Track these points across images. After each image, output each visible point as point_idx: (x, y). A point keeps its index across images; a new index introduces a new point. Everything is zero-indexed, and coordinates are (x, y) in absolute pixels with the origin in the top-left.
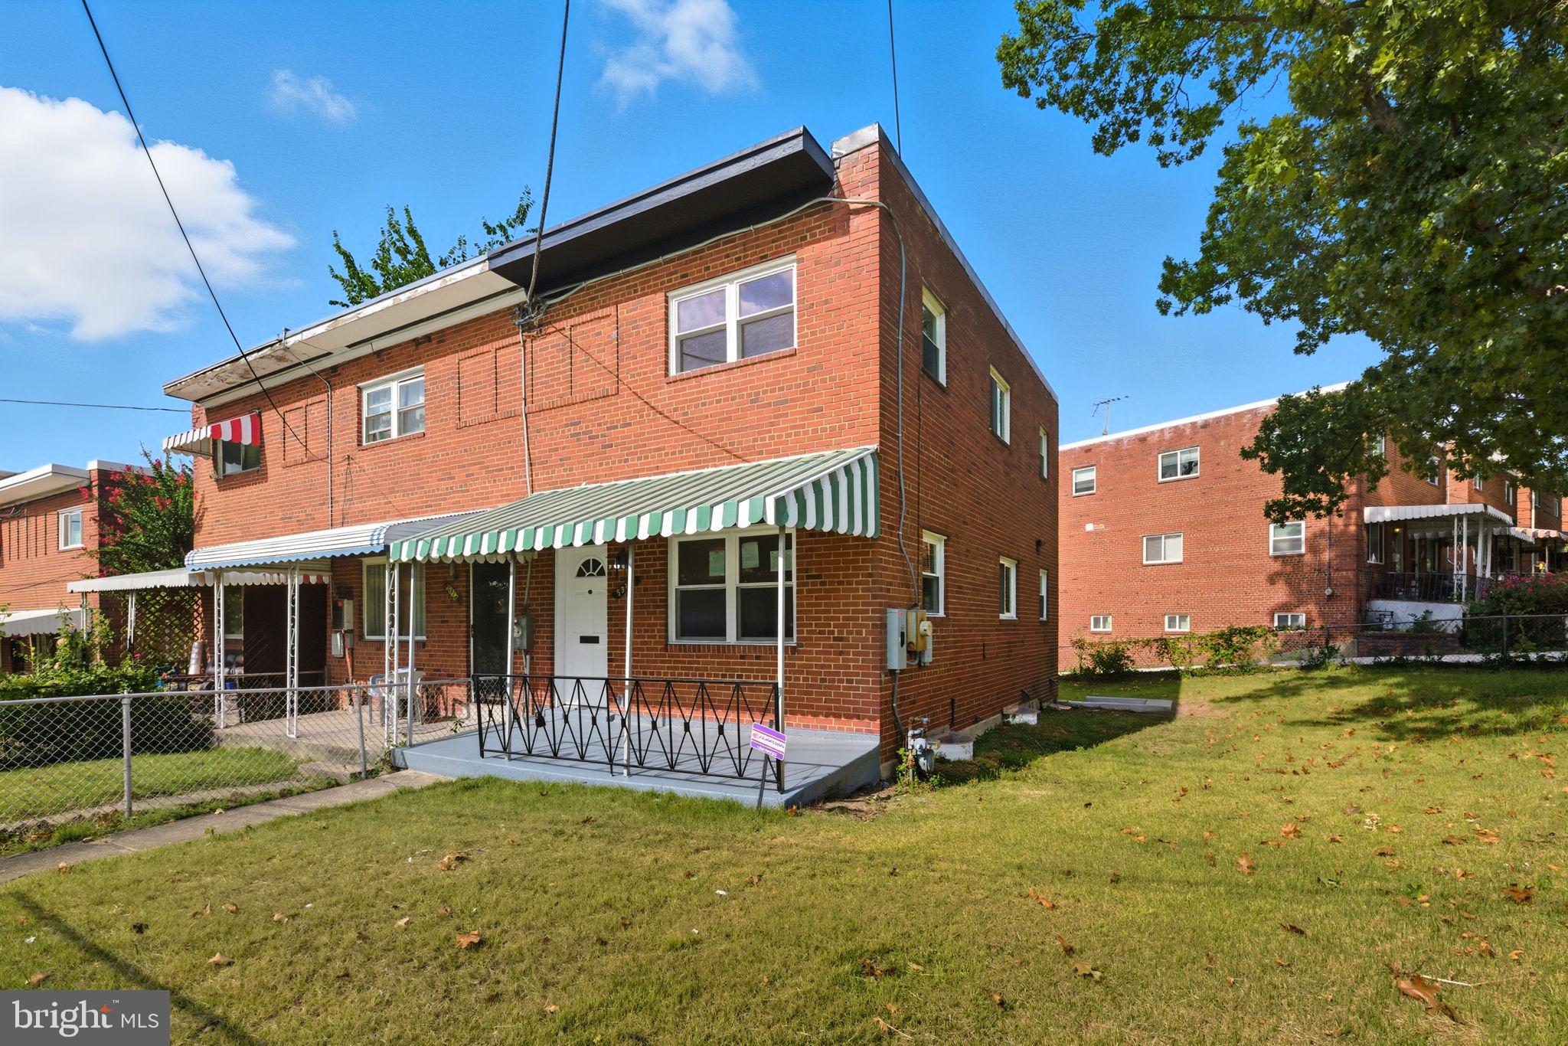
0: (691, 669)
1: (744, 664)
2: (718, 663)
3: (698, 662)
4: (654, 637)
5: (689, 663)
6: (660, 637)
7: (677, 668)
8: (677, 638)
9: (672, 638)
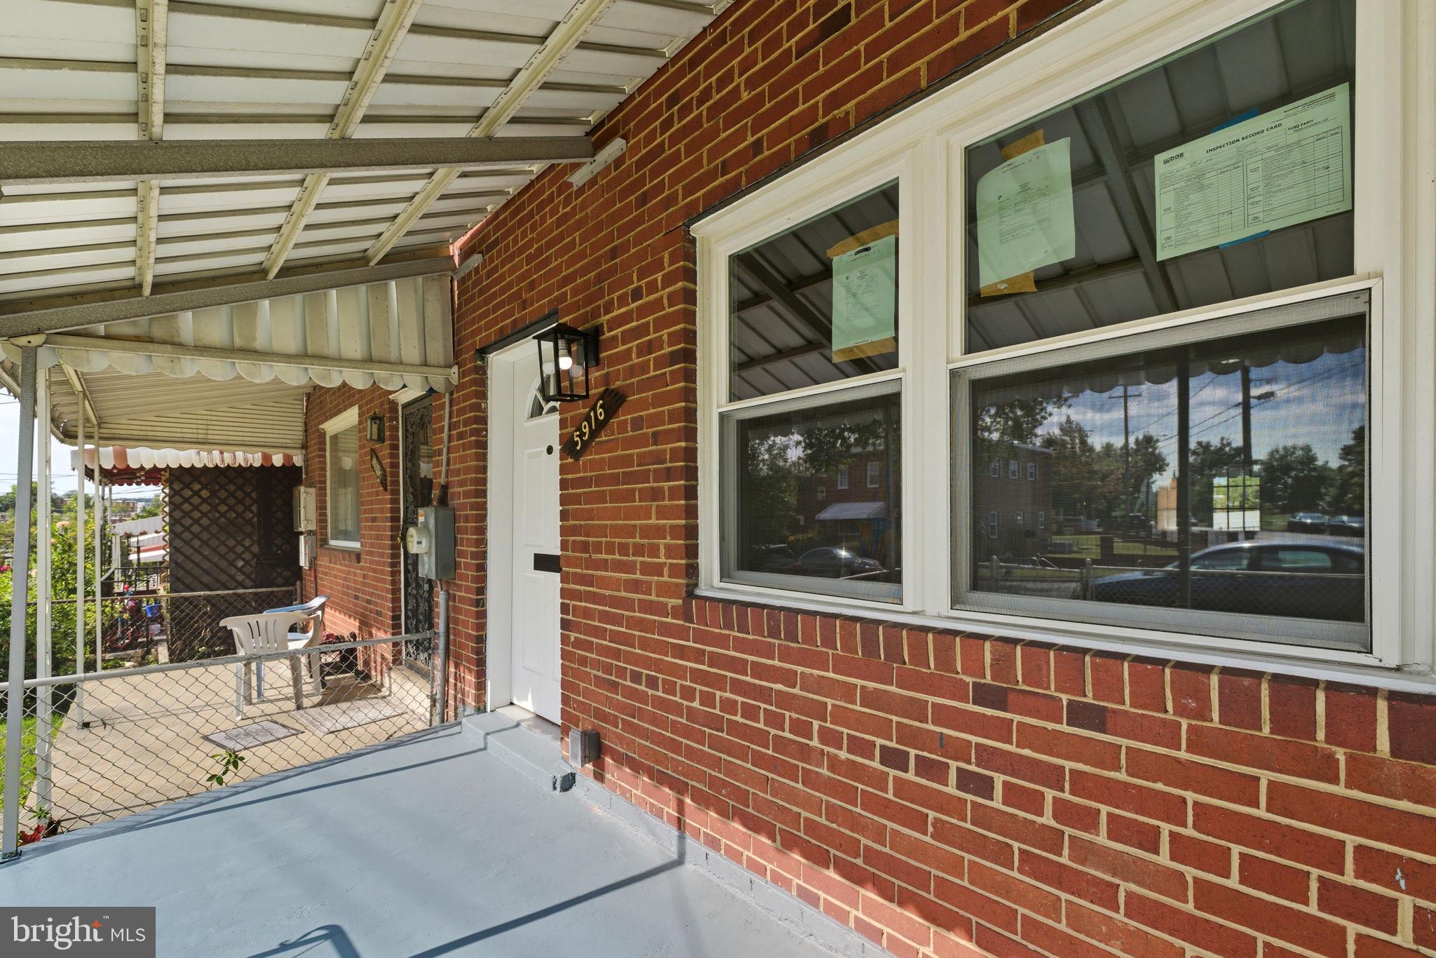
0: (763, 694)
1: (1002, 730)
2: (870, 699)
3: (789, 678)
4: (657, 570)
5: (759, 671)
6: (674, 571)
7: (719, 683)
8: (725, 575)
9: (711, 581)
